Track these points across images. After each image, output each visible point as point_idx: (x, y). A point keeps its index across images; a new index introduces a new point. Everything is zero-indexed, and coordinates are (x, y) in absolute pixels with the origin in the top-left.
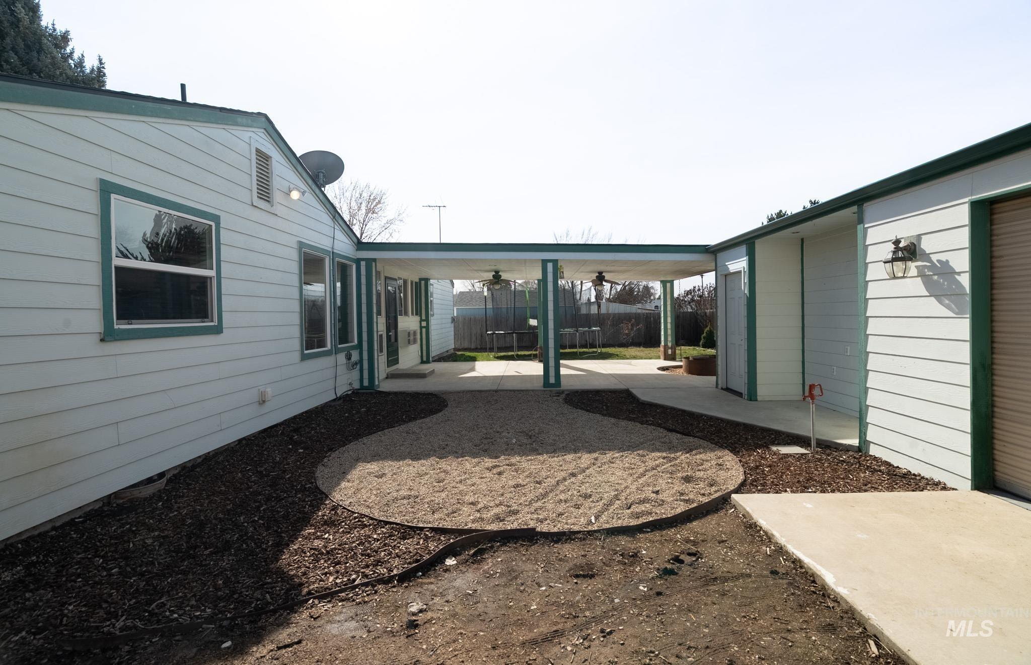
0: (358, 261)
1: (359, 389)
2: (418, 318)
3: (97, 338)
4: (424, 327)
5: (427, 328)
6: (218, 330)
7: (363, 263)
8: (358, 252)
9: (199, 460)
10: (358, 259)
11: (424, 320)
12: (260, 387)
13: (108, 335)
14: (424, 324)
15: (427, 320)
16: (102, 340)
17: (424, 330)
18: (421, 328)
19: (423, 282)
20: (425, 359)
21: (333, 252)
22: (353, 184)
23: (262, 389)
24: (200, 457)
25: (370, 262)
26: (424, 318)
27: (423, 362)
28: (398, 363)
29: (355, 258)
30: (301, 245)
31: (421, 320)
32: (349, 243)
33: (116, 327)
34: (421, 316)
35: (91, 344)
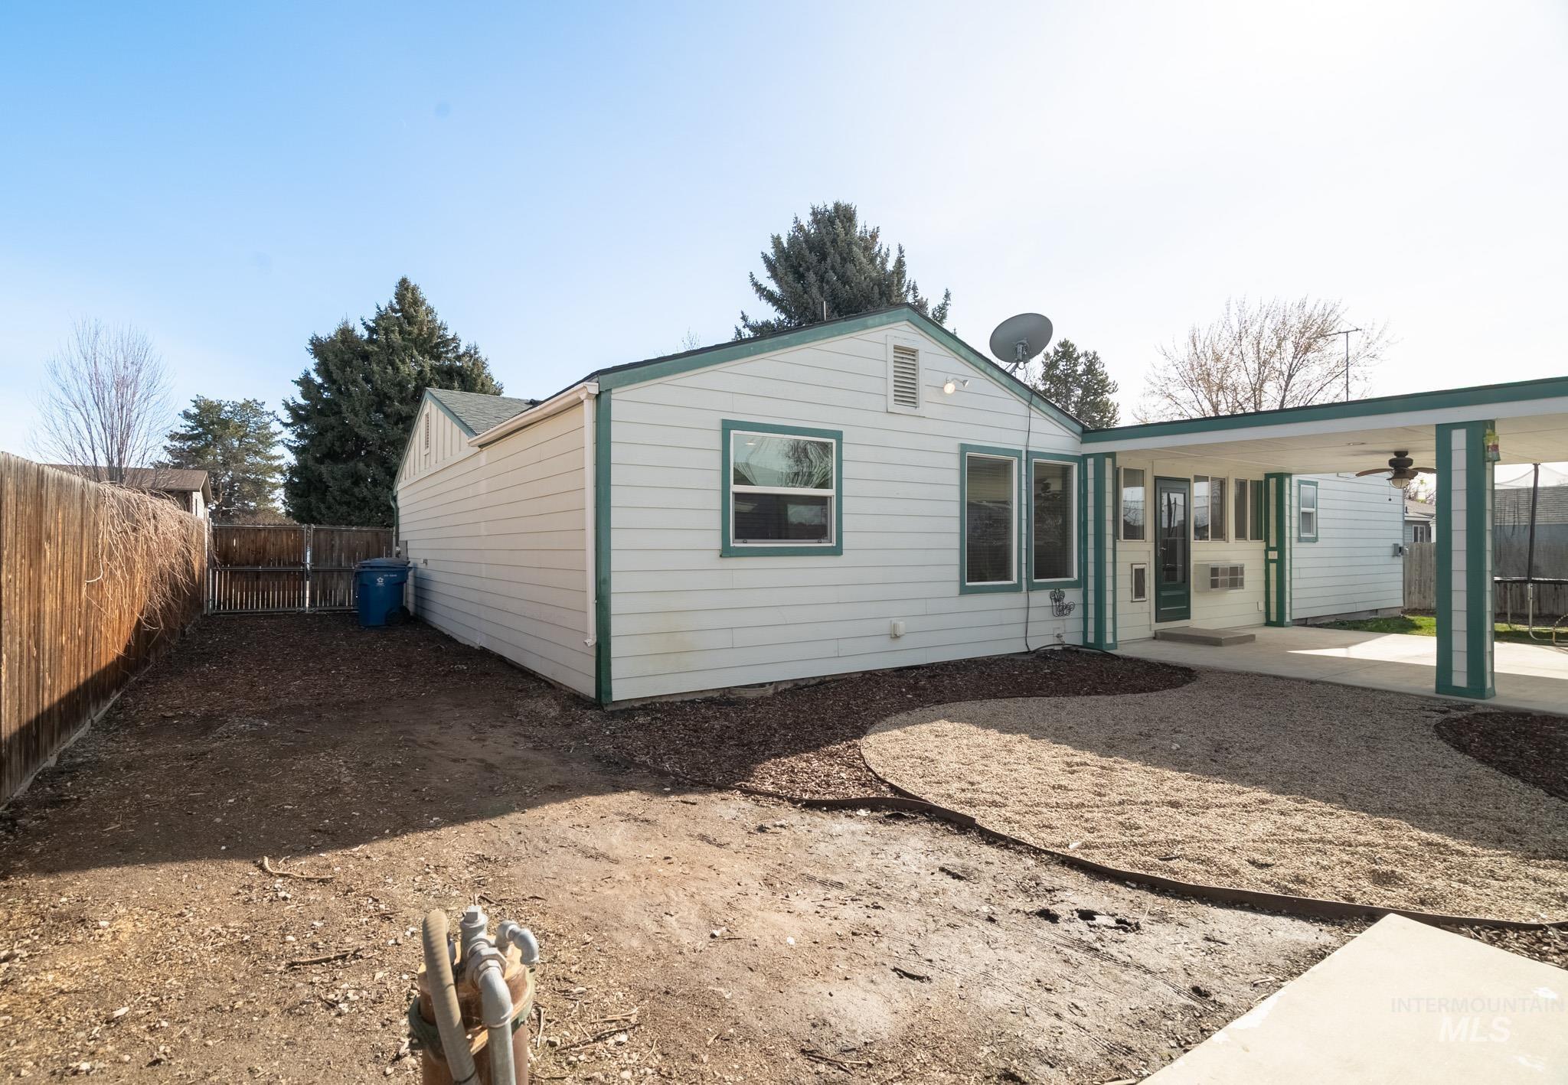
0: (1082, 460)
1: (1081, 647)
2: (1260, 545)
3: (718, 553)
4: (1273, 561)
5: (1280, 562)
6: (837, 551)
7: (1090, 461)
8: (1084, 445)
9: (812, 682)
10: (1084, 455)
11: (1273, 549)
12: (893, 619)
13: (726, 552)
14: (1273, 555)
15: (1280, 548)
16: (721, 556)
17: (1273, 567)
18: (1268, 562)
19: (1273, 481)
20: (1273, 618)
21: (1027, 452)
22: (1264, 310)
23: (894, 620)
24: (814, 678)
25: (1100, 458)
26: (1273, 544)
27: (1269, 623)
28: (1189, 618)
29: (1079, 454)
30: (964, 448)
31: (1268, 549)
32: (1062, 433)
33: (732, 545)
34: (1267, 541)
35: (712, 558)
